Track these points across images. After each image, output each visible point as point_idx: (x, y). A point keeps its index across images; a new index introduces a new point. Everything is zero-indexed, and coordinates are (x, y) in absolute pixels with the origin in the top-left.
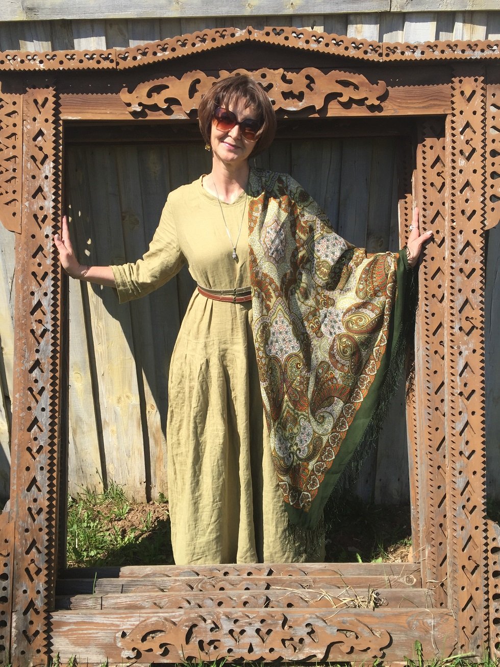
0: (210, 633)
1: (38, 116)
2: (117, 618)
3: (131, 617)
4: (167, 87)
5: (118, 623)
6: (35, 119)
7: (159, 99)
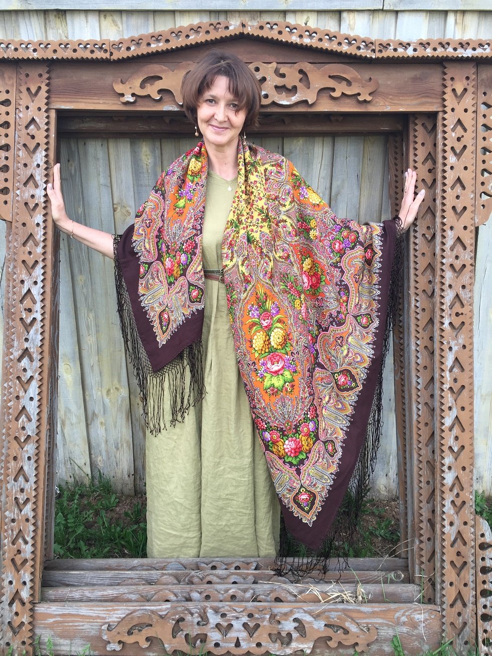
0: (197, 627)
1: (31, 105)
2: (103, 610)
3: (117, 610)
4: (161, 78)
5: (105, 616)
6: (27, 108)
7: (152, 90)
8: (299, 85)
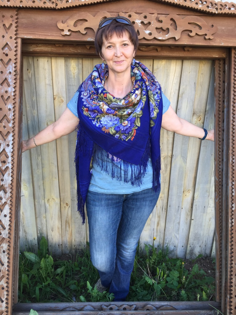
1: (6, 35)
4: (87, 21)
6: (3, 37)
8: (170, 28)
